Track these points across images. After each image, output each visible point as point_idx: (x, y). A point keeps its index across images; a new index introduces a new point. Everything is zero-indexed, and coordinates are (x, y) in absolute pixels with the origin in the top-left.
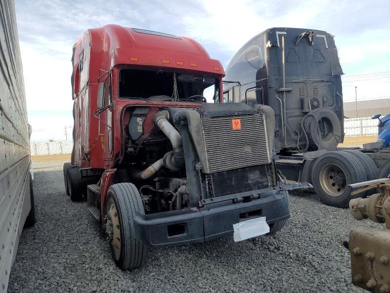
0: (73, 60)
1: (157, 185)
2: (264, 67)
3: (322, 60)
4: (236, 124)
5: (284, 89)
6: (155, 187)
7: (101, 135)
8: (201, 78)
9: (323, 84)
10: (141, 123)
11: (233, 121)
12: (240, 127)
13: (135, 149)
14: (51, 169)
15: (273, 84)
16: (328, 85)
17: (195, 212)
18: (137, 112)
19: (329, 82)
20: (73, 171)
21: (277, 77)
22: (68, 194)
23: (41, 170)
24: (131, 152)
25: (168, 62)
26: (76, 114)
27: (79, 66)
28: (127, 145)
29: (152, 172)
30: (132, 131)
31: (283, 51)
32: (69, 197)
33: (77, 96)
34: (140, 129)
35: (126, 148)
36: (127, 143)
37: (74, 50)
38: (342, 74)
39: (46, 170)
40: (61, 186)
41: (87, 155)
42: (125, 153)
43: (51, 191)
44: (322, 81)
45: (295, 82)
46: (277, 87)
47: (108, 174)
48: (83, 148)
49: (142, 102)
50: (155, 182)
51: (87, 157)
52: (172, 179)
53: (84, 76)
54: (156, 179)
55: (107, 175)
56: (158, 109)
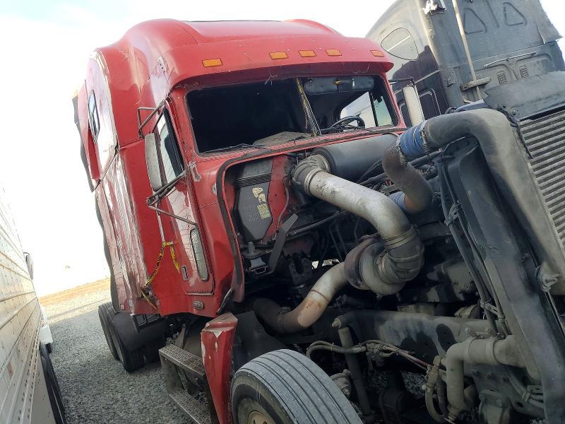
0: (77, 120)
1: (343, 335)
2: (427, 48)
3: (521, 20)
5: (474, 82)
6: (338, 343)
7: (168, 244)
8: (348, 81)
9: (535, 60)
10: (263, 197)
13: (265, 258)
14: (77, 313)
15: (453, 78)
16: (542, 61)
18: (249, 174)
19: (542, 55)
20: (118, 321)
21: (457, 65)
22: (117, 358)
23: (61, 318)
24: (260, 269)
25: (284, 55)
26: (103, 217)
27: (92, 128)
28: (244, 253)
29: (319, 305)
30: (247, 221)
31: (458, 16)
32: (120, 365)
33: (99, 182)
34: (264, 212)
35: (247, 263)
36: (244, 250)
37: (75, 101)
38: (560, 37)
39: (69, 316)
40: (100, 344)
41: (145, 291)
42: (246, 274)
43: (85, 357)
44: (532, 56)
45: (489, 67)
46: (461, 82)
47: (218, 333)
48: (132, 277)
49: (250, 152)
50: (337, 328)
51: (147, 294)
52: (384, 314)
53: (107, 139)
54: (337, 322)
55: (217, 335)
56: (286, 159)
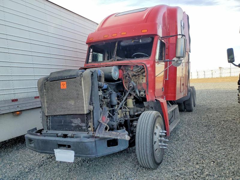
4: (64, 85)
11: (62, 83)
12: (66, 87)
17: (39, 136)
